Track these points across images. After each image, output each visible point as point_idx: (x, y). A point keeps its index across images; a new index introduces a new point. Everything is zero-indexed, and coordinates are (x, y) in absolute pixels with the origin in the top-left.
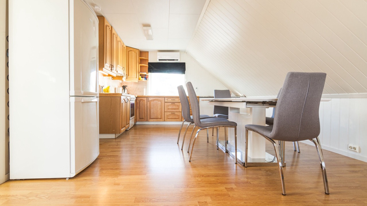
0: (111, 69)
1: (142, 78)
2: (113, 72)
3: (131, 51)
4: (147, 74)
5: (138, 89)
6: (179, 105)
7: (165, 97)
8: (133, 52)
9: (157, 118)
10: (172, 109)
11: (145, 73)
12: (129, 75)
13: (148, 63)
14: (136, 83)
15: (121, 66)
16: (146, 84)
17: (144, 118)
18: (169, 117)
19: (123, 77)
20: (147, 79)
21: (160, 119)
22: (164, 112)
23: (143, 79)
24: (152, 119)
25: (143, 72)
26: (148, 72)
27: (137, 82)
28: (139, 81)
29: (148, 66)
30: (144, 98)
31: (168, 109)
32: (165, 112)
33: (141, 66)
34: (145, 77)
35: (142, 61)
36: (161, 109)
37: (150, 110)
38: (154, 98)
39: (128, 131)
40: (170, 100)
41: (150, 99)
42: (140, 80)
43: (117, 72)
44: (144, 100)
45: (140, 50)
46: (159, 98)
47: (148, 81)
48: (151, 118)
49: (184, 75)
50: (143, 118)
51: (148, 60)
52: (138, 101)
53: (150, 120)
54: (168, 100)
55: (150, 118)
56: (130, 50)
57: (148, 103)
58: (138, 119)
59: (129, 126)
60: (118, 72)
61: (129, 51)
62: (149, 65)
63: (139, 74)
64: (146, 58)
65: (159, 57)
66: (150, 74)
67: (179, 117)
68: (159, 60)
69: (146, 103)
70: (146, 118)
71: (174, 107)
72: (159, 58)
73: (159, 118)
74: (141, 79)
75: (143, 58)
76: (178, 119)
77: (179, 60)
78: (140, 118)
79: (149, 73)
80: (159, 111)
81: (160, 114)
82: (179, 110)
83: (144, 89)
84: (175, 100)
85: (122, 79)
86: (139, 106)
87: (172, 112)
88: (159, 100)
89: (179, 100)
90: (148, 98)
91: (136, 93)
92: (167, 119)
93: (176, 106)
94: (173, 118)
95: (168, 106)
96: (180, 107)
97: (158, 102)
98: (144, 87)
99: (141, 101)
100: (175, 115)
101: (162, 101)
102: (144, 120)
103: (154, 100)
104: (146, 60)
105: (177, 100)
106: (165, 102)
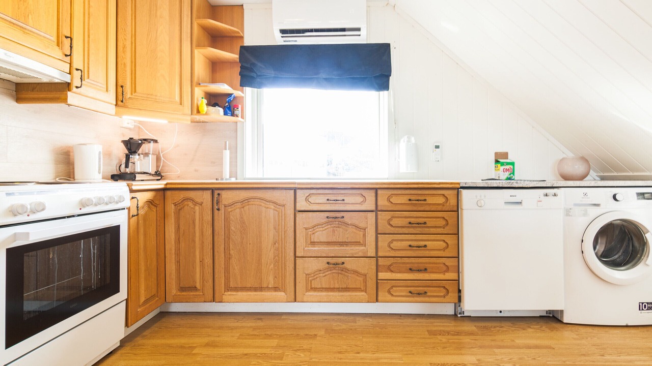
1: (211, 108)
4: (237, 93)
6: (362, 225)
7: (295, 189)
9: (261, 289)
10: (329, 243)
13: (242, 48)
16: (236, 130)
17: (198, 286)
18: (316, 284)
20: (237, 112)
21: (276, 289)
22: (293, 259)
23: (217, 113)
24: (236, 289)
26: (241, 85)
28: (198, 117)
29: (239, 60)
30: (199, 193)
31: (313, 243)
32: (295, 257)
34: (224, 103)
36: (279, 241)
37: (226, 250)
38: (246, 194)
40: (319, 201)
41: (227, 198)
42: (198, 112)
44: (201, 204)
46: (268, 195)
47: (239, 119)
48: (232, 285)
49: (384, 94)
50: (195, 288)
51: (241, 36)
53: (228, 295)
54: (312, 199)
55: (228, 289)
57: (219, 217)
58: (174, 292)
62: (242, 56)
63: (198, 91)
64: (232, 26)
67: (365, 281)
68: (283, 32)
69: (208, 218)
70: (208, 284)
71: (340, 235)
72: (281, 24)
73: (268, 289)
74: (204, 107)
76: (359, 289)
77: (363, 32)
78: (182, 289)
79: (247, 89)
80: (269, 254)
81: (272, 266)
82: (363, 248)
83: (224, 151)
84: (347, 200)
85: (65, 100)
86: (178, 229)
87: (330, 260)
88: (271, 204)
89: (361, 199)
90: (219, 194)
91: (196, 171)
92: (307, 290)
93: (351, 229)
94: (337, 286)
95: (311, 230)
96: (367, 234)
97: (264, 209)
98: (226, 143)
99: (184, 207)
100: (347, 270)
101: (281, 207)
102: (201, 294)
103: (248, 200)
104: (233, 37)
105: (353, 201)
106: (296, 211)
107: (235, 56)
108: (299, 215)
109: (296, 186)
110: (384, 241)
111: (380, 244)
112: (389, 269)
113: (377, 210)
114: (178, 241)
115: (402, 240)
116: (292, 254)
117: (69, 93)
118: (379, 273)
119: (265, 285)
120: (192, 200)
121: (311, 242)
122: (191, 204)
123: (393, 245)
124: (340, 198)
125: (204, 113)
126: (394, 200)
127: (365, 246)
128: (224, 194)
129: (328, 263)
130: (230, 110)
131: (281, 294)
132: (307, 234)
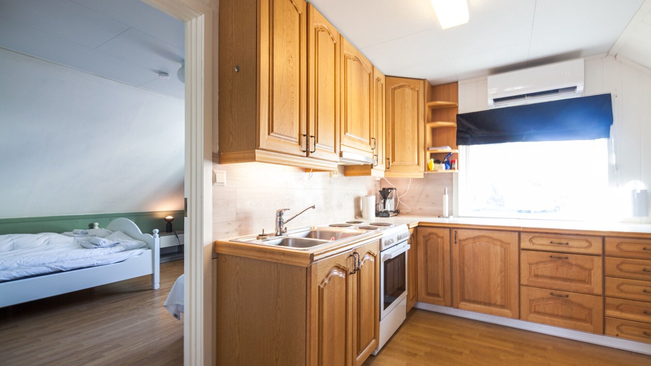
0: (307, 152)
1: (437, 165)
2: (318, 157)
3: (400, 87)
4: (453, 151)
5: (427, 196)
6: (588, 266)
7: (520, 232)
8: (408, 91)
9: (489, 304)
10: (552, 278)
11: (448, 149)
12: (393, 160)
13: (458, 116)
14: (419, 180)
15: (362, 135)
16: (452, 179)
17: (441, 294)
18: (539, 309)
19: (372, 166)
20: (455, 166)
21: (502, 307)
22: (517, 285)
23: (441, 168)
24: (469, 301)
25: (440, 145)
26: (457, 144)
27: (423, 177)
28: (429, 172)
29: (456, 126)
30: (442, 230)
31: (537, 276)
32: (520, 284)
33: (434, 130)
34: (446, 160)
35: (436, 113)
36: (505, 271)
37: (462, 272)
38: (477, 233)
39: (377, 358)
40: (542, 243)
41: (462, 235)
42: (430, 169)
43: (341, 155)
44: (442, 238)
45: (429, 83)
46: (496, 235)
47: (456, 171)
48: (467, 298)
50: (438, 296)
51: (456, 107)
52: (421, 239)
53: (463, 304)
54: (534, 241)
55: (463, 299)
56: (396, 86)
57: (456, 248)
58: (423, 294)
59: (377, 343)
60: (344, 155)
61: (395, 89)
62: (458, 122)
63: (428, 154)
64: (448, 100)
65: (495, 92)
66: (463, 151)
67: (591, 315)
68: (496, 100)
69: (447, 247)
70: (449, 294)
71: (564, 271)
72: (494, 94)
73: (495, 305)
74: (433, 166)
75: (439, 103)
76: (584, 321)
77: (580, 89)
78: (429, 294)
79: (460, 147)
80: (497, 280)
81: (499, 288)
82: (588, 286)
83: (444, 196)
84: (571, 243)
85: (369, 174)
86: (426, 253)
87: (554, 291)
88: (498, 242)
89: (587, 244)
90: (456, 232)
91: (421, 209)
92: (530, 312)
93: (574, 269)
94: (560, 313)
95: (534, 265)
96: (592, 275)
97: (492, 245)
98: (445, 189)
99: (430, 239)
100: (572, 303)
101: (506, 245)
102: (443, 300)
103: (478, 237)
104: (449, 108)
105: (576, 246)
106: (520, 250)
107: (454, 124)
108: (523, 253)
109: (521, 230)
110: (611, 283)
111: (607, 285)
112: (618, 308)
113: (604, 255)
114: (426, 261)
115: (635, 285)
116: (517, 282)
117: (372, 170)
118: (606, 311)
119: (493, 302)
120: (436, 235)
121: (535, 275)
122: (434, 236)
123: (624, 287)
124: (564, 241)
125: (433, 170)
126: (624, 247)
127: (591, 284)
128: (459, 231)
129: (552, 294)
130: (449, 164)
131: (507, 311)
132: (530, 269)
